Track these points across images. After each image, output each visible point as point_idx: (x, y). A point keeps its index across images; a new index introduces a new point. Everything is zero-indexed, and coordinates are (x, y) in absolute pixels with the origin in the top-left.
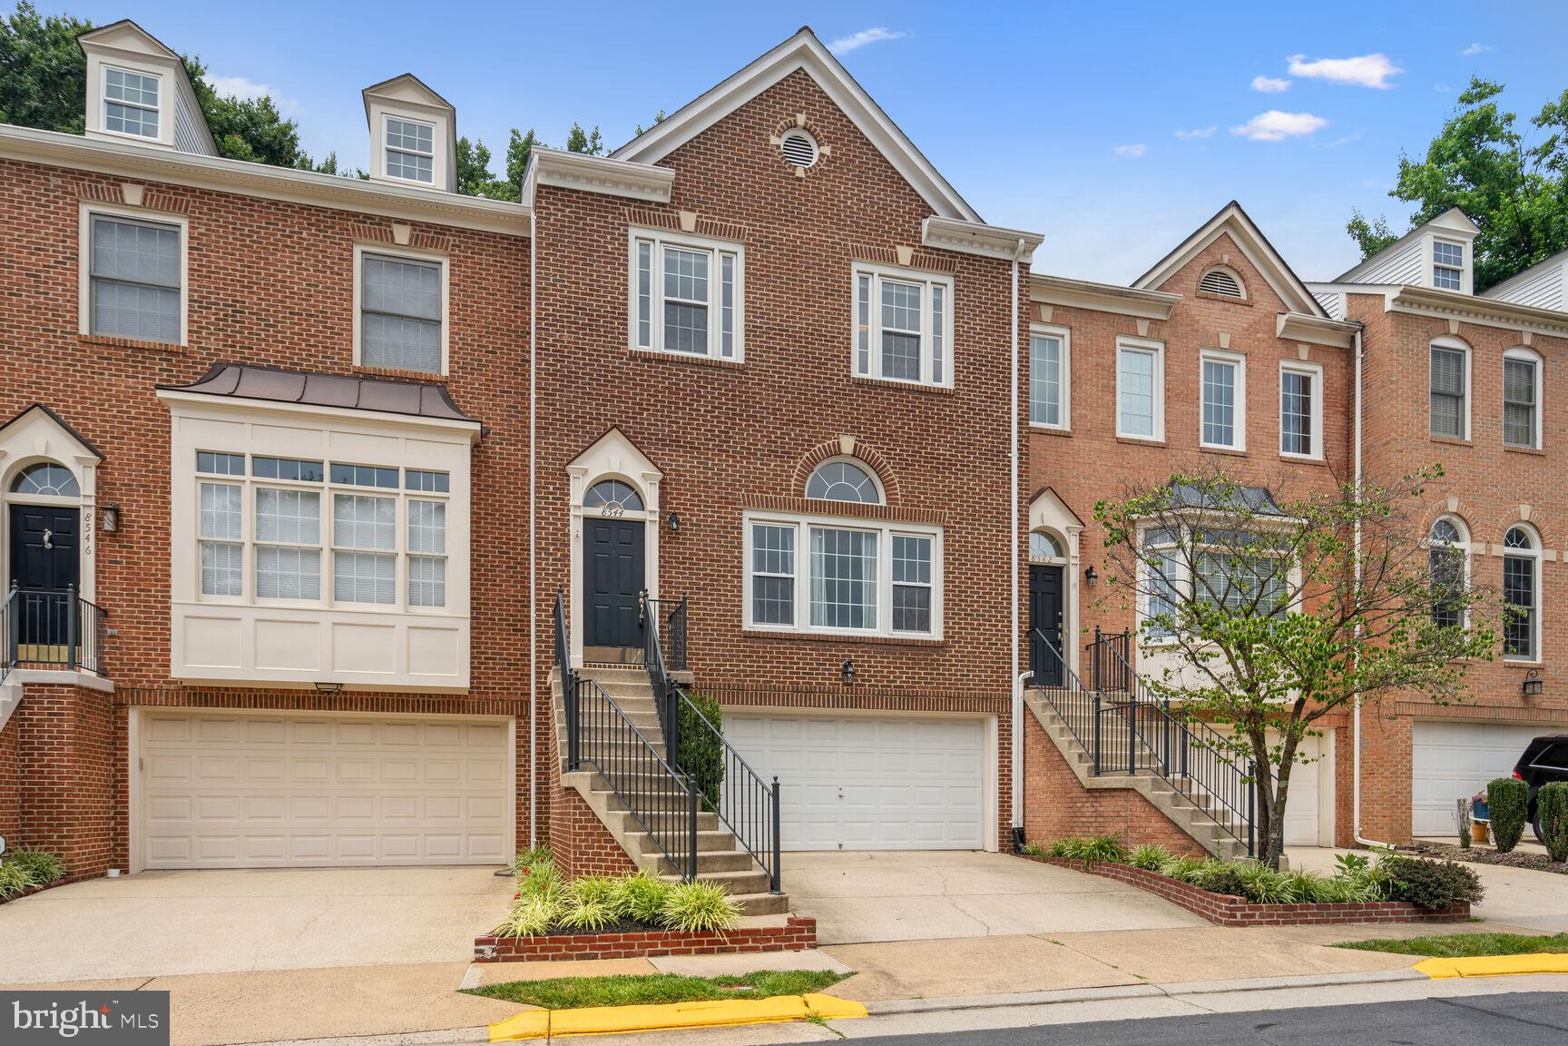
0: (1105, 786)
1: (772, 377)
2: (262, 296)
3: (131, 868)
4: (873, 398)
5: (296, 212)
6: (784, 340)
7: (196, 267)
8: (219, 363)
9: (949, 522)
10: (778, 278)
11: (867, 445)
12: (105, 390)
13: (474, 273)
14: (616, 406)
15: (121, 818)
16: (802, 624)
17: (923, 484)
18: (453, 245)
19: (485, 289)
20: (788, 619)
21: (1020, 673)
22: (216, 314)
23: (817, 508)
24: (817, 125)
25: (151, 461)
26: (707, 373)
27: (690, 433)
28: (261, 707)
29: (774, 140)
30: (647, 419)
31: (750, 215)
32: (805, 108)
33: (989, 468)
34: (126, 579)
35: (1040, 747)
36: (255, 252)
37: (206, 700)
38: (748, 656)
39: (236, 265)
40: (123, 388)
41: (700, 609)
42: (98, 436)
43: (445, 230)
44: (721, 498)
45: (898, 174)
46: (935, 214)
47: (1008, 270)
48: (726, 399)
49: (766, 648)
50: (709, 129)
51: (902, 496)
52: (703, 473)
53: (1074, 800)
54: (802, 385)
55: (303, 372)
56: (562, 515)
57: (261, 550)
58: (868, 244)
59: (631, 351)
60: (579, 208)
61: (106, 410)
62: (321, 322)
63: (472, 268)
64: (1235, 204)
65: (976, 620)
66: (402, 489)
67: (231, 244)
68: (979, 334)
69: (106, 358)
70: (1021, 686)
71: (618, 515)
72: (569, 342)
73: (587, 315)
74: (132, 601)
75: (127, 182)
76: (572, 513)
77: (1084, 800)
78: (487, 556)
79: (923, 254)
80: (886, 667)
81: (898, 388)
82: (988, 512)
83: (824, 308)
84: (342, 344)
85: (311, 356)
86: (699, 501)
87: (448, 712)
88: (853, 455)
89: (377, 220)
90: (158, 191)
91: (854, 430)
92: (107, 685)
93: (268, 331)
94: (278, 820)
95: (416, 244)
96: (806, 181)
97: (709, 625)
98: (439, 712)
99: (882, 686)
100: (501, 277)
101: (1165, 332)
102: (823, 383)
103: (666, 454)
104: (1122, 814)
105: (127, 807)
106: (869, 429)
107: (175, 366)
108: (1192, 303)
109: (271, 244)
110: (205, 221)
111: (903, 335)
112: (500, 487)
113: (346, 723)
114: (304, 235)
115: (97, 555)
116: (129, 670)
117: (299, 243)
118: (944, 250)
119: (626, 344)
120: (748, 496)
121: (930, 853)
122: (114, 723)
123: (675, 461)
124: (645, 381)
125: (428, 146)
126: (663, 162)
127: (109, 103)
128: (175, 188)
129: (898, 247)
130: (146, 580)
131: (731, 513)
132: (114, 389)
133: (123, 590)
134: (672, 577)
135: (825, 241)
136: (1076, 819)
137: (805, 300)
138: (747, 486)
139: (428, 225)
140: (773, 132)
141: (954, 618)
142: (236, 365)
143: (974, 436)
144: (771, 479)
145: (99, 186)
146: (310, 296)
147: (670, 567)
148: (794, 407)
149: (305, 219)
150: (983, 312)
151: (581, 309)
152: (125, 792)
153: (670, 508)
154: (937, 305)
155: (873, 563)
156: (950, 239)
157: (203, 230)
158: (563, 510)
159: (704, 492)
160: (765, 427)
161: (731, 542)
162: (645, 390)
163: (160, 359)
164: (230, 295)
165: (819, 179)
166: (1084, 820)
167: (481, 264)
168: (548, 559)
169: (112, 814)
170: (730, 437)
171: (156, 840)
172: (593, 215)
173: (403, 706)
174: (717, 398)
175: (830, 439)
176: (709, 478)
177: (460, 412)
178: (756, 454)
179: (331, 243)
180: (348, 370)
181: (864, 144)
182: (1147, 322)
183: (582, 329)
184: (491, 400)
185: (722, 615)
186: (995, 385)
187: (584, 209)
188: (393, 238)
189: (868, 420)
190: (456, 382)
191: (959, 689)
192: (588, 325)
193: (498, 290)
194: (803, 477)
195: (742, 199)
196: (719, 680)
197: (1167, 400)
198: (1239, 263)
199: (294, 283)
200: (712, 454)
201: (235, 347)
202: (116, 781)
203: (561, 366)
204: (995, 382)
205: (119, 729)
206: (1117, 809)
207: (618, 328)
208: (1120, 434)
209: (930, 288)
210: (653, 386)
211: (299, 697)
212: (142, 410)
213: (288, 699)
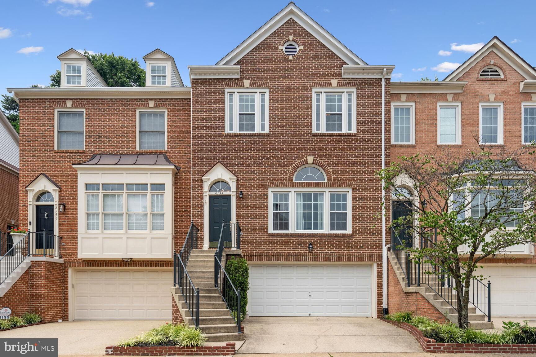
0: (410, 291)
1: (280, 137)
2: (108, 131)
3: (69, 319)
4: (321, 140)
5: (118, 102)
6: (284, 122)
7: (88, 124)
8: (95, 154)
9: (353, 186)
10: (282, 99)
11: (319, 159)
12: (61, 167)
13: (176, 113)
14: (220, 154)
15: (66, 303)
16: (293, 230)
17: (343, 172)
18: (169, 105)
19: (179, 118)
20: (287, 228)
21: (386, 245)
22: (94, 139)
23: (298, 185)
24: (298, 39)
25: (74, 188)
26: (254, 139)
27: (248, 161)
28: (107, 267)
29: (280, 47)
30: (231, 158)
31: (271, 77)
32: (293, 33)
33: (372, 163)
34: (67, 227)
35: (392, 275)
36: (105, 117)
37: (91, 265)
38: (270, 243)
39: (99, 122)
40: (66, 166)
41: (252, 226)
42: (60, 182)
43: (165, 100)
44: (260, 184)
45: (331, 51)
46: (348, 64)
47: (380, 82)
48: (262, 147)
49: (277, 239)
50: (255, 48)
51: (334, 177)
52: (253, 176)
53: (402, 297)
54: (292, 138)
55: (120, 154)
56: (201, 195)
57: (105, 215)
58: (319, 81)
59: (225, 134)
60: (207, 85)
61: (62, 173)
62: (126, 137)
63: (175, 112)
64: (496, 37)
65: (366, 224)
66: (149, 191)
67: (98, 115)
68: (367, 109)
69: (62, 157)
70: (387, 250)
71: (221, 194)
72: (203, 133)
73: (210, 123)
74: (69, 234)
75: (67, 100)
76: (204, 194)
77: (404, 297)
78: (180, 212)
79: (342, 81)
80: (327, 245)
81: (332, 135)
82: (372, 181)
83: (301, 108)
84: (132, 144)
85: (123, 149)
86: (251, 186)
87: (167, 267)
88: (313, 163)
89: (144, 100)
90: (76, 101)
91: (313, 153)
92: (61, 261)
93: (109, 142)
94: (114, 304)
95: (156, 106)
96: (293, 61)
97: (255, 232)
98: (164, 267)
99: (325, 252)
100: (185, 113)
101: (461, 98)
102: (300, 137)
103: (239, 170)
104: (415, 303)
105: (68, 300)
106: (320, 153)
107: (81, 157)
108: (475, 84)
109: (110, 113)
110: (90, 109)
111: (335, 114)
112: (185, 187)
113: (135, 271)
114: (120, 109)
115: (59, 220)
116: (68, 256)
117: (119, 112)
118: (352, 78)
119: (224, 132)
120: (270, 183)
121: (347, 318)
122: (64, 273)
123: (242, 172)
124: (231, 144)
125: (165, 72)
126: (237, 63)
127: (68, 76)
128: (81, 99)
129: (332, 80)
130: (73, 227)
131: (263, 190)
132: (64, 166)
133: (66, 230)
134: (241, 215)
135: (301, 82)
136: (402, 305)
137: (293, 106)
138: (270, 179)
139: (160, 99)
140: (280, 44)
141: (356, 224)
142: (99, 154)
143: (365, 151)
144: (279, 176)
145: (60, 102)
146: (122, 129)
147: (240, 211)
148: (288, 147)
149: (121, 103)
150: (369, 101)
151: (207, 121)
152: (67, 295)
153: (240, 190)
154: (350, 100)
155: (322, 205)
156: (354, 74)
157: (90, 112)
158: (201, 193)
159: (253, 183)
160: (277, 156)
161: (264, 201)
162: (231, 147)
163: (77, 155)
164: (98, 132)
165: (298, 59)
166: (404, 305)
167: (178, 110)
168: (196, 211)
169: (63, 302)
170: (263, 161)
171: (78, 310)
172: (211, 87)
173: (152, 265)
174: (258, 147)
175: (303, 158)
176: (255, 177)
177: (170, 162)
178: (273, 167)
179: (129, 110)
180: (134, 152)
181: (317, 42)
182: (452, 95)
183: (208, 128)
184: (181, 157)
185: (260, 228)
186: (375, 129)
187: (208, 85)
188: (149, 105)
189: (319, 149)
190: (170, 152)
191: (358, 252)
192: (210, 126)
193: (184, 118)
194: (292, 174)
195: (268, 72)
196: (259, 252)
197: (463, 126)
198: (499, 63)
199: (117, 125)
200: (256, 169)
201: (99, 149)
202: (65, 291)
203: (200, 142)
204: (374, 128)
205: (65, 275)
206: (414, 300)
207: (221, 126)
208: (439, 143)
209: (346, 94)
210: (234, 146)
211: (119, 263)
212: (72, 172)
213: (115, 264)
